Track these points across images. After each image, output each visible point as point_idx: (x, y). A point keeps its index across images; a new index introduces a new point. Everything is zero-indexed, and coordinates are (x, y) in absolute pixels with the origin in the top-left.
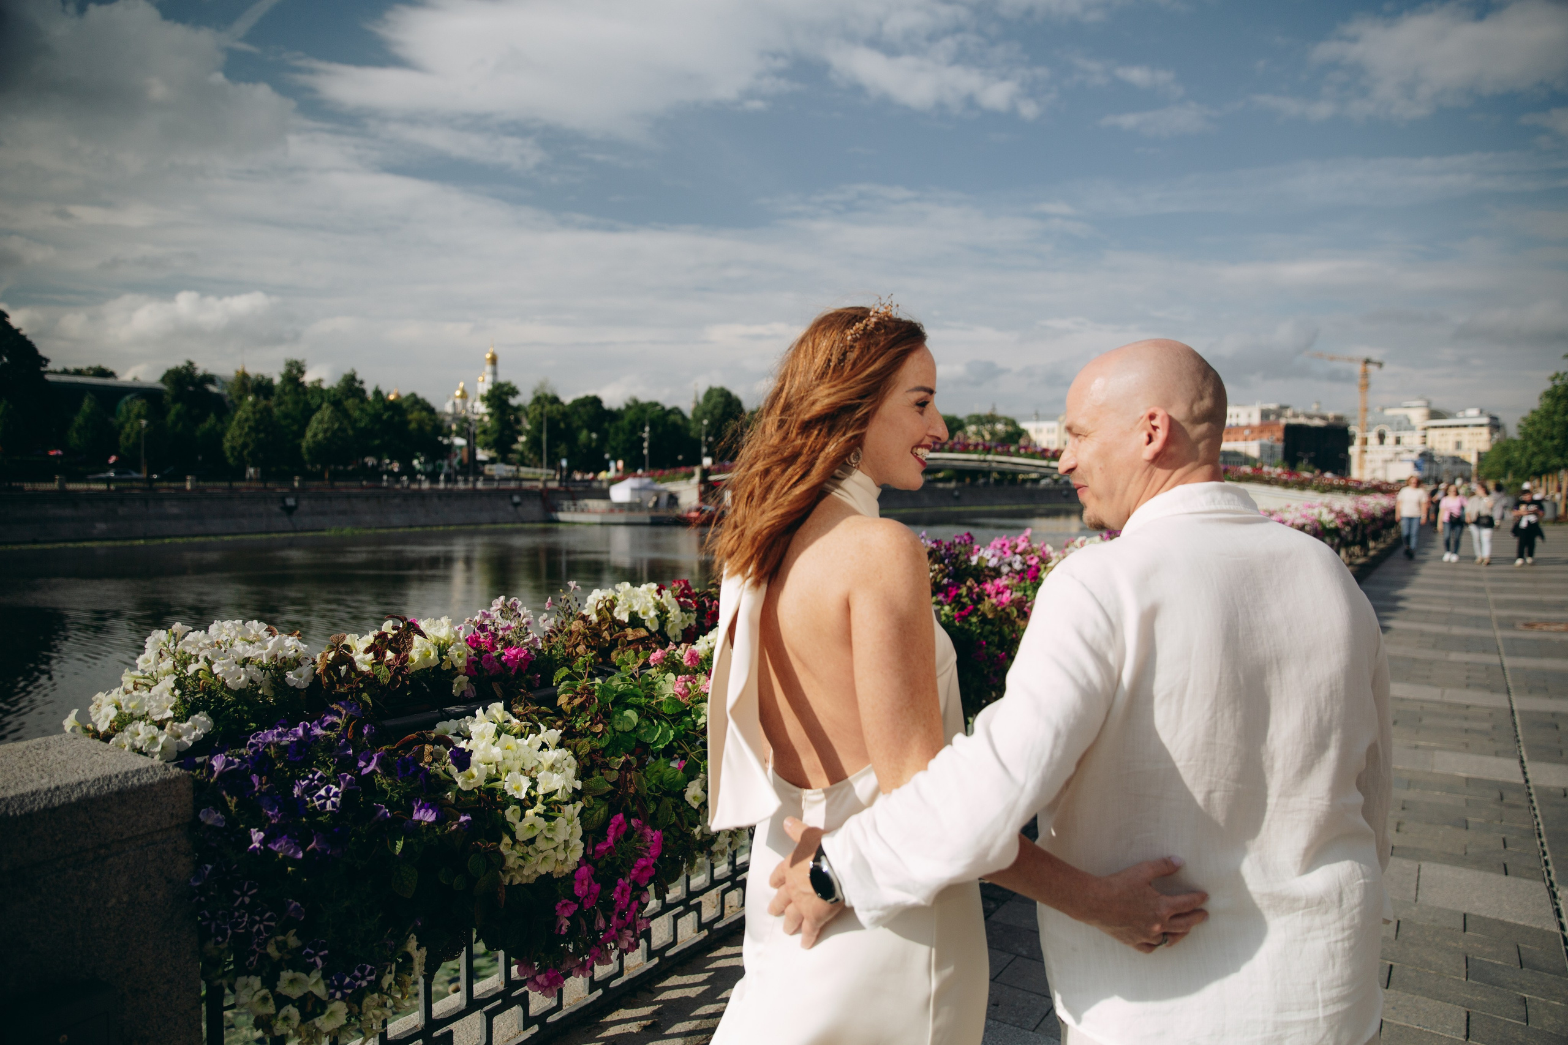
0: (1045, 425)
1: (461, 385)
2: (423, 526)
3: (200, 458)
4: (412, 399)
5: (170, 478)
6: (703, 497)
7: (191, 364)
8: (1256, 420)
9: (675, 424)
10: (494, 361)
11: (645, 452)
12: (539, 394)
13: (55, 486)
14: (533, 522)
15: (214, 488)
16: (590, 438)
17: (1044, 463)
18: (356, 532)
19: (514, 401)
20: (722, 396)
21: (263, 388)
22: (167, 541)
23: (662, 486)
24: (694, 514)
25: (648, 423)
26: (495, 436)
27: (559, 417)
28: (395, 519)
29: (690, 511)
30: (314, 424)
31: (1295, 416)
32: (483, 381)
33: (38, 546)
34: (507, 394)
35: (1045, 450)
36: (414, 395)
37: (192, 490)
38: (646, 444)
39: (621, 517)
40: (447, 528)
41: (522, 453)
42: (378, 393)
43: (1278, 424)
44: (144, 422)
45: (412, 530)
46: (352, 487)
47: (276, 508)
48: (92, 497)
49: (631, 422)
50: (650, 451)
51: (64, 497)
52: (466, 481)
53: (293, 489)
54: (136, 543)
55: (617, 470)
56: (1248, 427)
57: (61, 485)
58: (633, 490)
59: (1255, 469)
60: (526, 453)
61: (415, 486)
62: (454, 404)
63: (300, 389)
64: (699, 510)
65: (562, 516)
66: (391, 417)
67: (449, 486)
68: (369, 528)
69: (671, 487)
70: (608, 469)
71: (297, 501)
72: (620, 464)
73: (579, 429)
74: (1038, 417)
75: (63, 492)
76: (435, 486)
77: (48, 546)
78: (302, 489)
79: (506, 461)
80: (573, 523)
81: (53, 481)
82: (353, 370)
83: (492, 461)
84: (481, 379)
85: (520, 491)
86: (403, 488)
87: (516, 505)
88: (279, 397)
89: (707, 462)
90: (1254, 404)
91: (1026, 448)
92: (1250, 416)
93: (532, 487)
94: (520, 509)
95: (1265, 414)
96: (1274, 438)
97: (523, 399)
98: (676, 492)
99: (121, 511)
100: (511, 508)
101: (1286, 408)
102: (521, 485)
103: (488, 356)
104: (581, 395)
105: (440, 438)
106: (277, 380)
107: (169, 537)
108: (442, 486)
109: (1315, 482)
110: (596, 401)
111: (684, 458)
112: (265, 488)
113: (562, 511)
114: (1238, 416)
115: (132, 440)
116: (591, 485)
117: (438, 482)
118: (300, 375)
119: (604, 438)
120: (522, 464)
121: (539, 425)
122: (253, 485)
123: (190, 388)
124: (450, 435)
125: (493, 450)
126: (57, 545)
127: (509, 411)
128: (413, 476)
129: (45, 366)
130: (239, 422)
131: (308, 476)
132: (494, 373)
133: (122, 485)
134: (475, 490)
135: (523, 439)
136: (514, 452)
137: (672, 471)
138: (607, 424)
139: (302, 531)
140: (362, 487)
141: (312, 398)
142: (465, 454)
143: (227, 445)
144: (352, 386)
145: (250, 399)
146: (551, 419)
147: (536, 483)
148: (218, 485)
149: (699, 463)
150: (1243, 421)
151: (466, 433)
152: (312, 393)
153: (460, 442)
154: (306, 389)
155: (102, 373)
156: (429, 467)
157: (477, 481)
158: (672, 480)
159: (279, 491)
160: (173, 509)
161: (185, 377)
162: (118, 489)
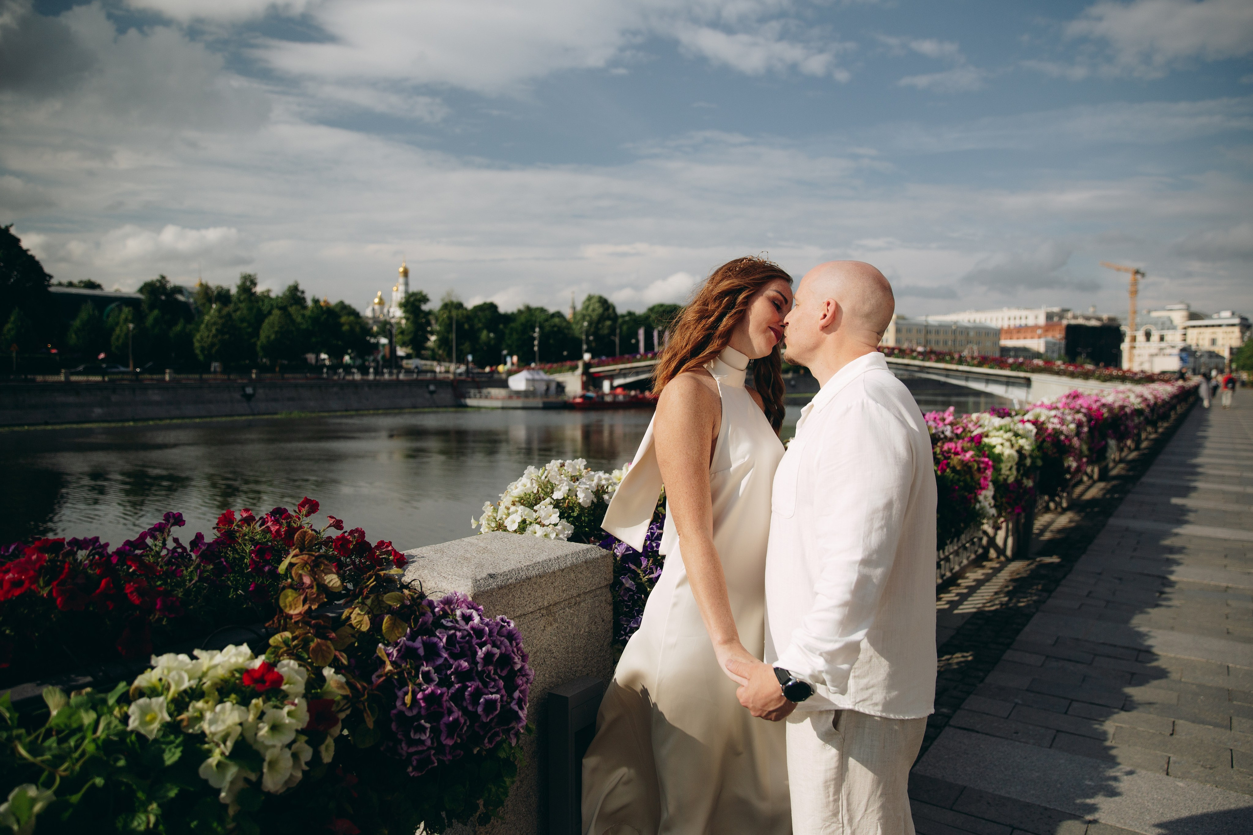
1: (379, 294)
2: (357, 410)
3: (173, 355)
4: (340, 306)
5: (151, 371)
6: (585, 386)
7: (163, 277)
8: (1042, 321)
9: (560, 326)
10: (406, 273)
11: (536, 349)
12: (446, 301)
13: (62, 378)
14: (445, 406)
15: (188, 379)
16: (488, 336)
18: (303, 415)
19: (425, 307)
20: (599, 302)
21: (223, 296)
22: (151, 422)
23: (551, 377)
24: (579, 400)
25: (538, 325)
26: (411, 335)
27: (464, 320)
28: (334, 404)
29: (575, 398)
30: (265, 325)
31: (1075, 317)
32: (397, 290)
34: (420, 301)
36: (342, 303)
37: (170, 381)
38: (536, 342)
39: (518, 403)
41: (433, 350)
42: (316, 301)
43: (1061, 324)
44: (131, 326)
46: (299, 378)
47: (237, 396)
48: (90, 387)
49: (523, 324)
50: (539, 348)
51: (68, 387)
52: (391, 373)
53: (251, 379)
54: (127, 424)
55: (513, 364)
56: (1035, 327)
57: (66, 377)
58: (528, 380)
59: (1045, 362)
60: (437, 349)
61: (349, 378)
62: (373, 309)
63: (253, 298)
64: (582, 396)
65: (470, 402)
66: (328, 321)
67: (378, 378)
68: (312, 411)
69: (559, 377)
70: (505, 363)
71: (254, 389)
72: (515, 358)
73: (480, 330)
75: (68, 382)
76: (365, 377)
77: (58, 427)
78: (259, 379)
79: (419, 356)
80: (479, 407)
81: (58, 373)
82: (296, 282)
83: (408, 357)
84: (395, 289)
85: (435, 381)
86: (339, 378)
87: (432, 393)
88: (236, 304)
89: (587, 357)
90: (1040, 308)
92: (1036, 317)
93: (445, 378)
94: (435, 396)
95: (1049, 316)
96: (1057, 336)
97: (433, 305)
98: (563, 382)
99: (114, 398)
100: (428, 396)
101: (1067, 311)
102: (435, 376)
103: (401, 270)
104: (480, 302)
105: (370, 338)
106: (234, 291)
107: (152, 419)
108: (371, 377)
109: (1097, 373)
110: (492, 307)
111: (568, 354)
112: (229, 379)
113: (470, 397)
114: (1026, 318)
115: (121, 341)
116: (492, 377)
117: (367, 373)
118: (252, 286)
119: (500, 337)
120: (433, 358)
121: (448, 327)
122: (219, 376)
123: (163, 297)
124: (375, 335)
125: (410, 347)
126: (64, 427)
127: (422, 315)
128: (347, 368)
129: (49, 281)
130: (207, 325)
131: (262, 369)
132: (406, 284)
133: (115, 377)
134: (398, 380)
135: (433, 338)
136: (426, 349)
137: (559, 364)
138: (501, 326)
139: (259, 414)
140: (307, 378)
141: (263, 305)
142: (387, 351)
143: (197, 344)
144: (295, 295)
145: (214, 306)
146: (457, 322)
147: (446, 375)
148: (191, 376)
149: (581, 357)
150: (1031, 322)
151: (388, 333)
152: (263, 301)
153: (384, 341)
154: (258, 297)
155: (91, 285)
156: (359, 362)
157: (399, 372)
158: (560, 372)
159: (240, 381)
160: (155, 396)
161: (158, 288)
162: (110, 381)
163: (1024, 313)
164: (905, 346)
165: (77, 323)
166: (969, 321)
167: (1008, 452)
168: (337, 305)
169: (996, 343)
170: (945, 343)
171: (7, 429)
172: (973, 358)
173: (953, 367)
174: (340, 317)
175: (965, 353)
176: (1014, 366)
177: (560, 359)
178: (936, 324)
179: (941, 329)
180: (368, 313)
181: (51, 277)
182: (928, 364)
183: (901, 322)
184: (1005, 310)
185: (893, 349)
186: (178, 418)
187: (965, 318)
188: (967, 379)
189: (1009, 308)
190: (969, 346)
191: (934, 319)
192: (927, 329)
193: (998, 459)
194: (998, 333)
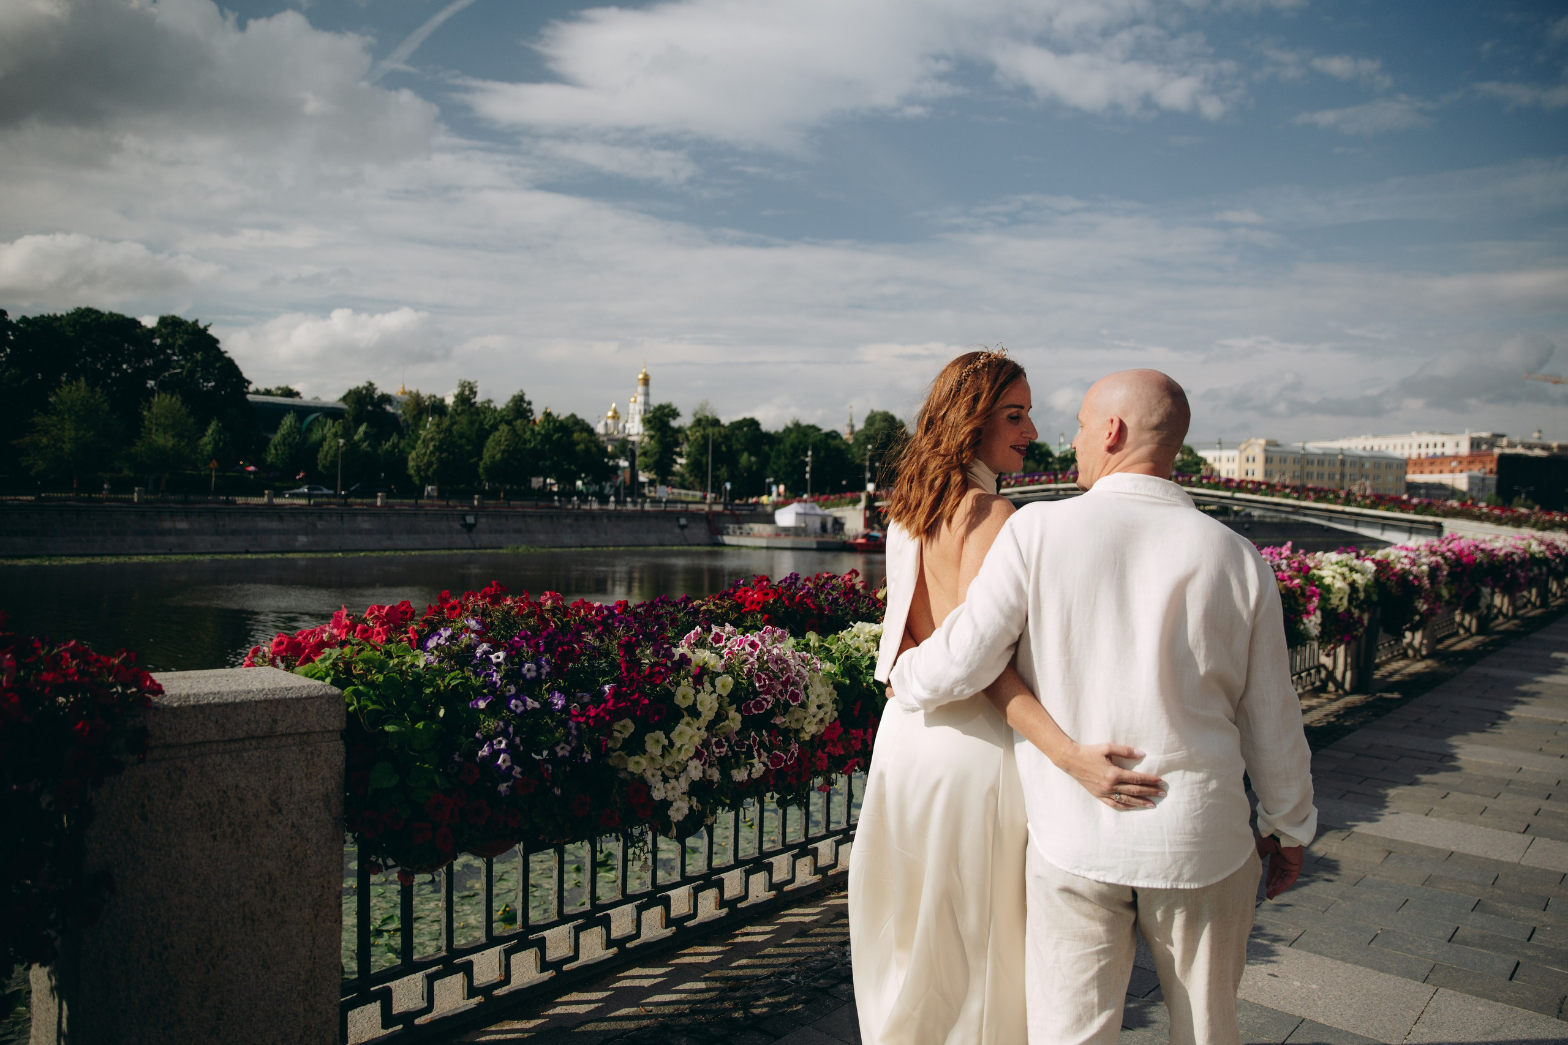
0: (1226, 454)
1: (614, 405)
2: (594, 546)
3: (383, 475)
4: (571, 420)
5: (358, 494)
6: (869, 523)
7: (371, 384)
8: (1464, 449)
9: (837, 449)
10: (646, 381)
11: (808, 476)
12: (698, 416)
13: (265, 499)
14: (699, 545)
15: (401, 505)
16: (749, 460)
17: (1228, 494)
18: (532, 550)
19: (674, 424)
20: (886, 420)
21: (438, 407)
22: (362, 554)
23: (827, 512)
24: (861, 541)
25: (810, 448)
26: (655, 458)
27: (720, 440)
28: (568, 539)
29: (856, 537)
30: (490, 442)
31: (1512, 445)
32: (635, 401)
33: (249, 556)
34: (668, 416)
35: (1229, 481)
36: (573, 416)
37: (381, 506)
38: (808, 469)
39: (787, 542)
40: (616, 549)
41: (682, 476)
42: (548, 415)
43: (1492, 455)
44: (341, 441)
45: (584, 549)
46: (526, 506)
47: (457, 525)
48: (295, 512)
49: (792, 446)
50: (811, 476)
51: (271, 511)
52: (634, 503)
53: (473, 507)
54: (336, 555)
55: (779, 495)
56: (1455, 457)
57: (270, 499)
58: (798, 514)
59: (1463, 504)
60: (687, 475)
61: (587, 507)
62: (606, 424)
63: (473, 409)
64: (865, 536)
65: (727, 539)
66: (560, 438)
67: (619, 508)
68: (543, 547)
69: (837, 512)
70: (770, 494)
71: (475, 519)
72: (782, 488)
73: (739, 452)
74: (1221, 445)
75: (270, 505)
76: (604, 507)
77: (262, 556)
78: (481, 507)
79: (664, 482)
80: (740, 547)
81: (263, 495)
82: (521, 391)
83: (652, 483)
84: (632, 399)
85: (687, 514)
86: (573, 508)
87: (683, 527)
88: (451, 417)
89: (870, 487)
90: (1463, 432)
91: (1208, 478)
92: (1457, 445)
93: (698, 510)
94: (686, 531)
95: (1475, 443)
96: (1488, 470)
97: (684, 421)
98: (841, 518)
99: (320, 525)
100: (677, 530)
101: (1503, 436)
102: (687, 508)
103: (641, 376)
104: (739, 417)
105: (606, 460)
106: (450, 401)
107: (362, 551)
108: (611, 506)
109: (1533, 519)
110: (753, 424)
111: (847, 483)
112: (448, 505)
113: (728, 534)
114: (1443, 445)
115: (329, 458)
116: (755, 509)
117: (607, 502)
118: (472, 396)
119: (764, 461)
120: (682, 486)
121: (703, 446)
122: (437, 502)
123: (369, 408)
124: (613, 456)
125: (653, 472)
126: (269, 556)
127: (670, 433)
128: (583, 497)
129: (247, 388)
130: (424, 441)
131: (485, 495)
132: (647, 394)
133: (318, 500)
134: (643, 511)
135: (682, 461)
136: (674, 474)
137: (838, 496)
138: (766, 448)
139: (481, 548)
140: (537, 507)
141: (485, 418)
142: (628, 475)
143: (411, 464)
144: (520, 407)
145: (430, 419)
146: (714, 442)
147: (700, 506)
148: (406, 501)
149: (863, 488)
150: (1449, 450)
151: (629, 454)
152: (484, 413)
153: (623, 463)
154: (477, 408)
155: (289, 393)
156: (596, 488)
157: (645, 502)
158: (838, 505)
159: (460, 508)
160: (365, 524)
161: (365, 396)
162: (315, 504)
163: (1439, 439)
164: (1275, 480)
165: (277, 438)
166: (1365, 448)
167: (1339, 584)
168: (567, 419)
169: (1401, 478)
170: (1331, 477)
171: (208, 557)
172: (1364, 497)
173: (1339, 508)
174: (573, 432)
175: (1355, 489)
176: (1419, 508)
177: (839, 490)
178: (1320, 452)
179: (1324, 459)
180: (600, 429)
181: (250, 383)
182: (1304, 504)
183: (1271, 449)
184: (1414, 434)
185: (1260, 484)
186: (391, 550)
187: (1357, 445)
188: (1356, 524)
189: (1419, 433)
190: (1363, 480)
191: (1315, 446)
192: (1305, 460)
193: (1328, 589)
194: (1404, 465)
